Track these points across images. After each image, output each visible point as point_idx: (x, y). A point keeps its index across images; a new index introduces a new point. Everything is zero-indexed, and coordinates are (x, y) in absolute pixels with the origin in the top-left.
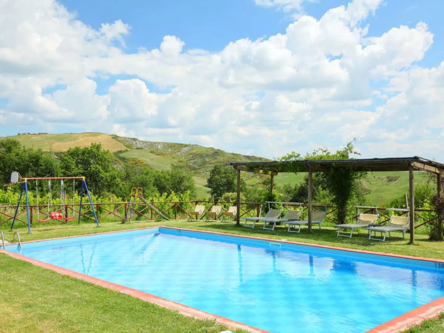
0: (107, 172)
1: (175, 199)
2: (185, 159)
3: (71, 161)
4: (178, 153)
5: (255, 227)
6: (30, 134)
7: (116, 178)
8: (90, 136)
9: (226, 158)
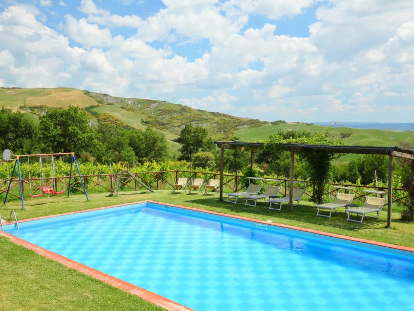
0: (84, 133)
1: (157, 168)
2: (153, 114)
3: (49, 123)
4: (147, 109)
5: (237, 202)
6: (4, 88)
7: (93, 139)
8: (63, 91)
9: (193, 114)
